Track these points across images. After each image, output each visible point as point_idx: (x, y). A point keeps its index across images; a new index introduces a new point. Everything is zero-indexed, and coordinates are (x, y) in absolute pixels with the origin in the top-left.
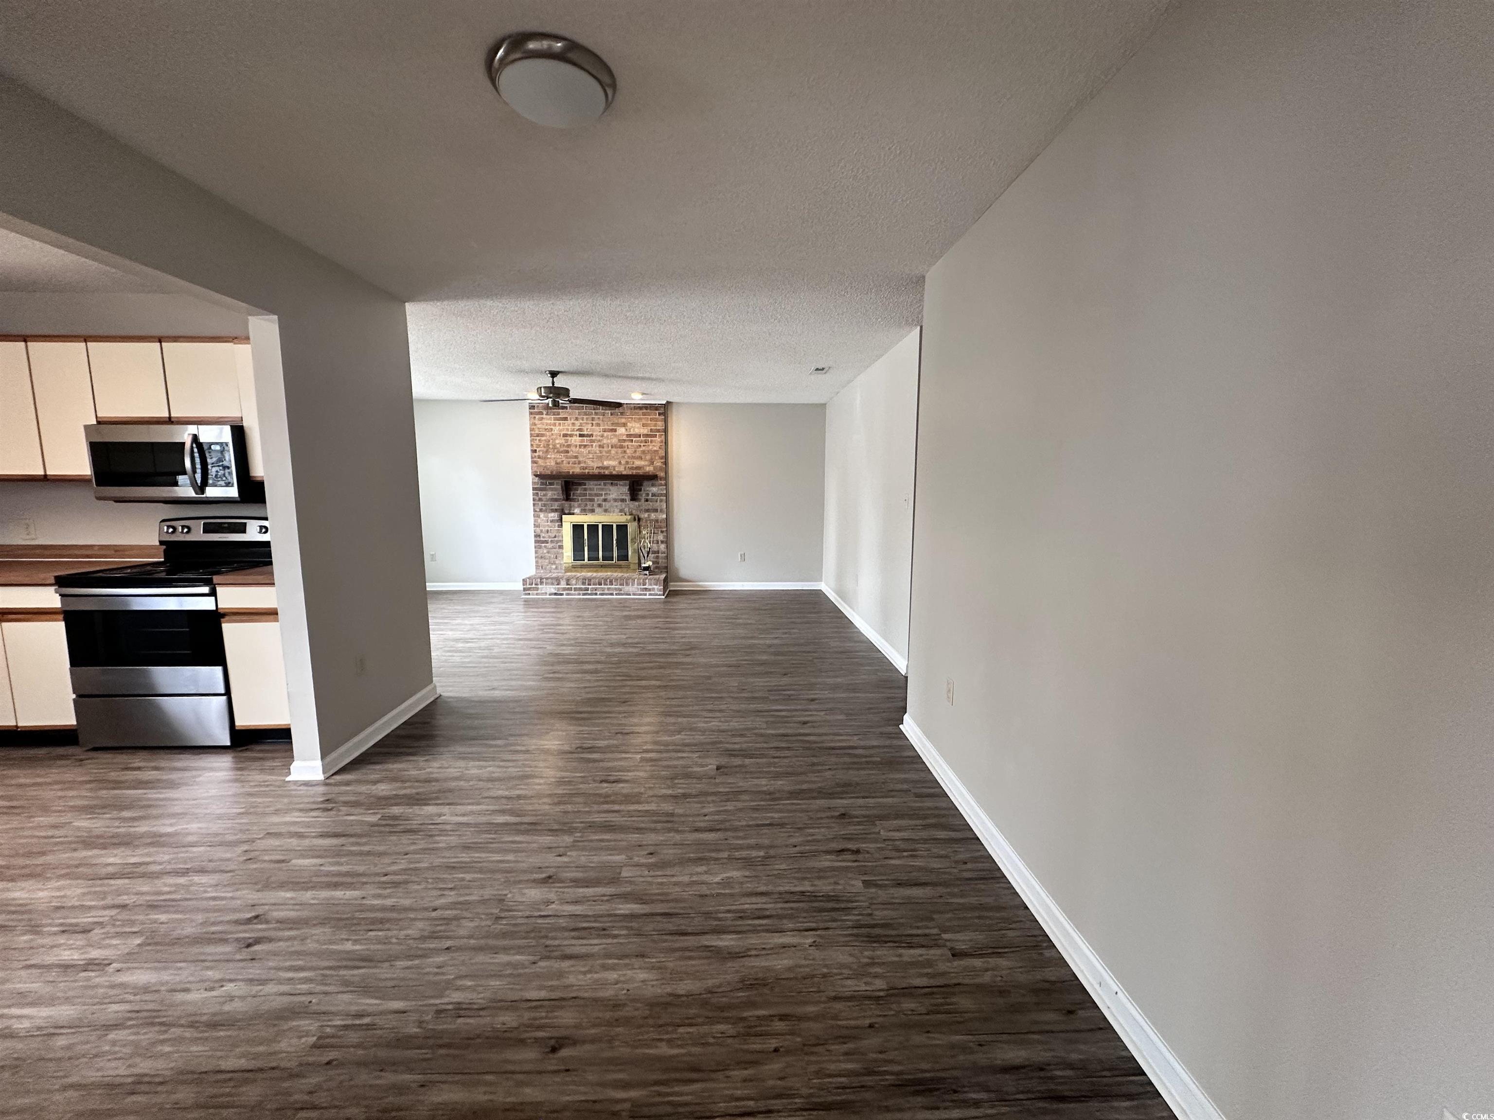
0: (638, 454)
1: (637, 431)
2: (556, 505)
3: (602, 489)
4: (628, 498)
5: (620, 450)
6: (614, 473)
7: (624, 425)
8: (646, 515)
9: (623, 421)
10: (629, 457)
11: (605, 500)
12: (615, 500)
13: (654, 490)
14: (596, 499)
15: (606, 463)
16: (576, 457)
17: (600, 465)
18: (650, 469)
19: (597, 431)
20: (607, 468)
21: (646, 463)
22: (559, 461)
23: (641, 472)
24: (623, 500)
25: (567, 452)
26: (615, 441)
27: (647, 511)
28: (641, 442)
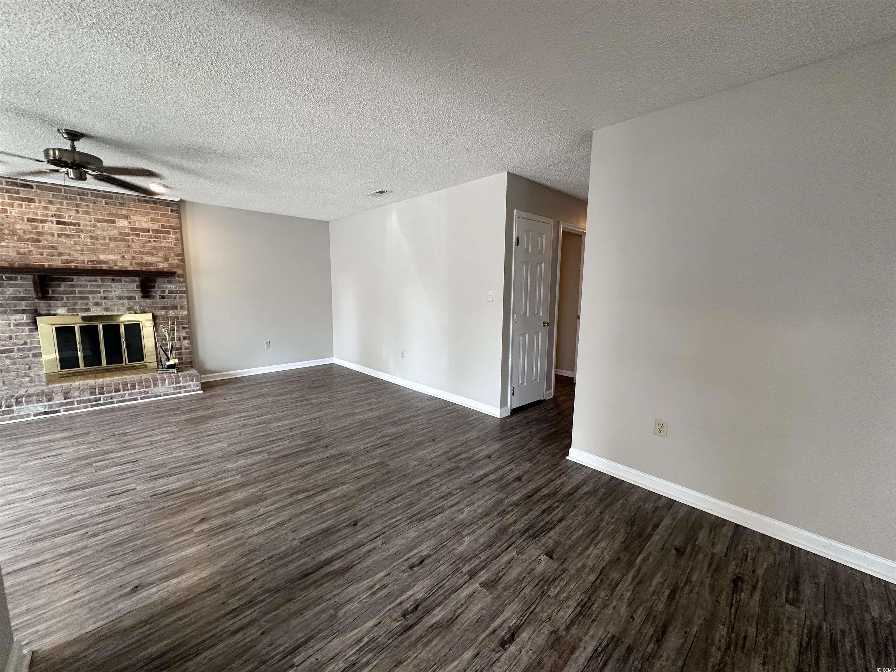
0: (147, 250)
1: (144, 225)
2: (23, 305)
3: (98, 286)
4: (138, 295)
5: (122, 244)
6: (116, 268)
7: (126, 217)
8: (163, 312)
9: (124, 212)
10: (135, 252)
11: (105, 298)
12: (120, 298)
13: (172, 287)
14: (90, 296)
15: (102, 257)
16: (53, 247)
17: (94, 258)
18: (164, 266)
19: (85, 221)
20: (105, 262)
21: (159, 259)
23: (153, 268)
24: (130, 298)
25: (37, 241)
26: (114, 233)
27: (164, 308)
28: (151, 237)
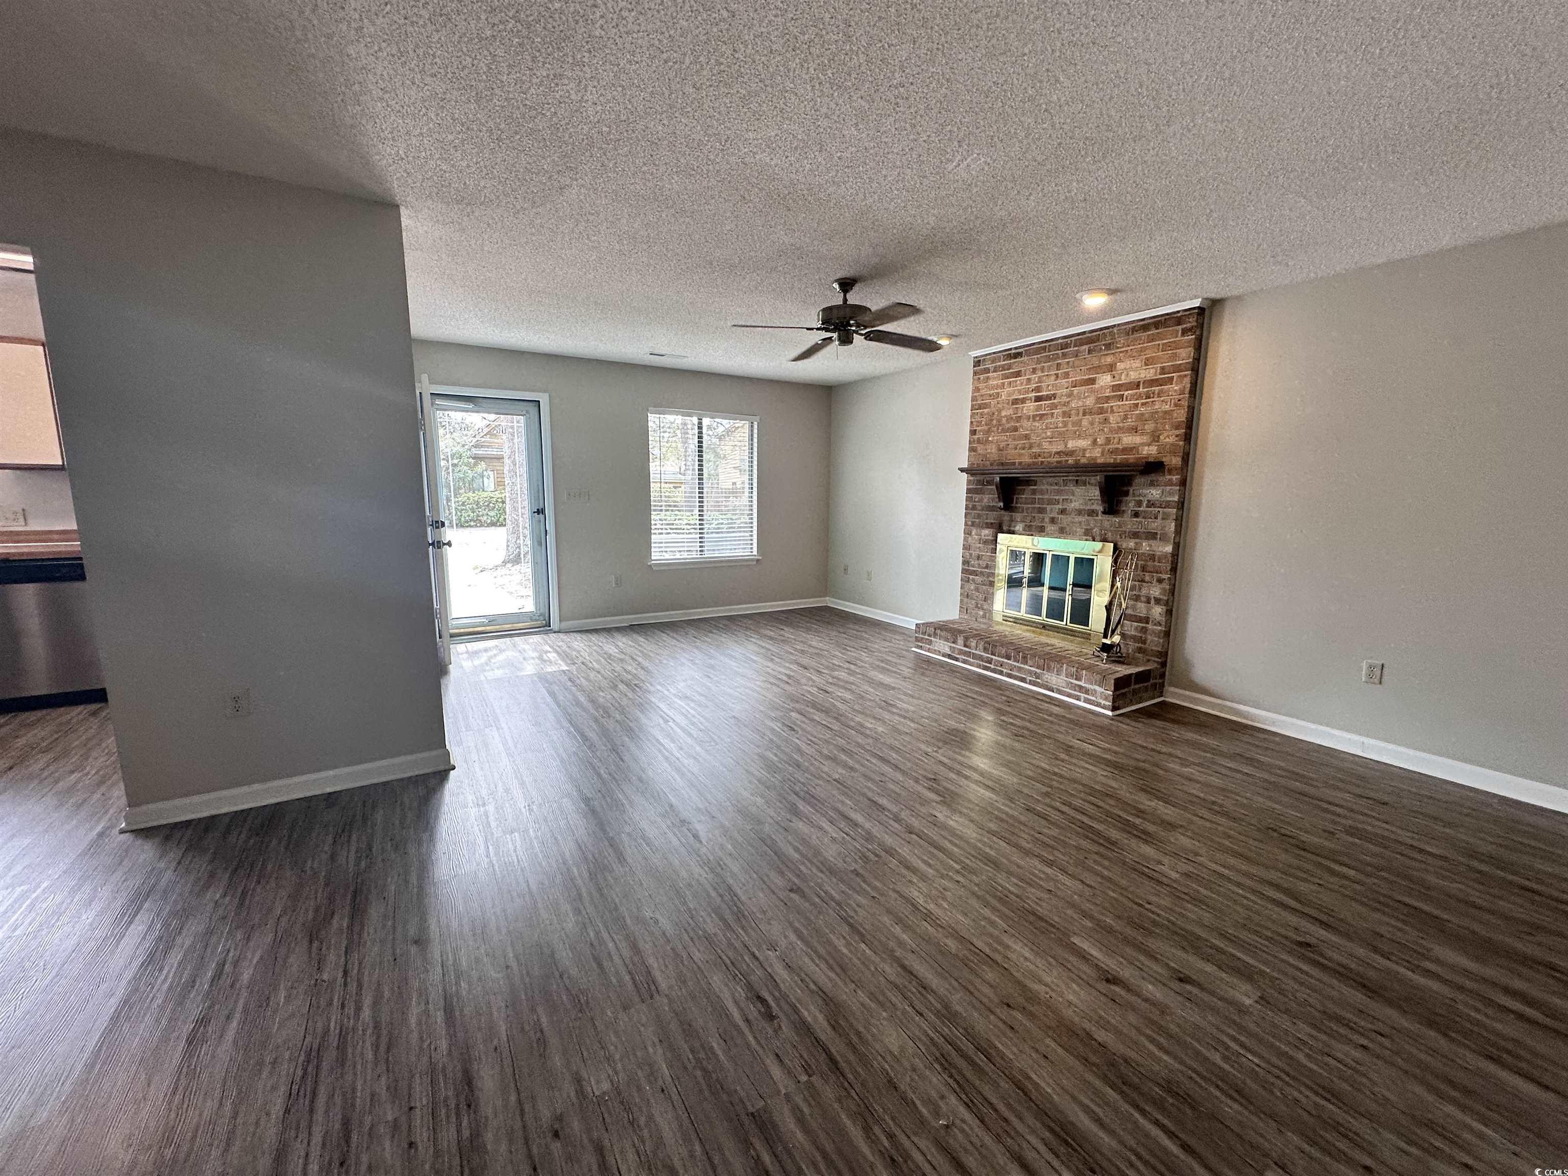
0: (1130, 422)
1: (1133, 376)
2: (992, 517)
3: (1059, 492)
4: (1100, 508)
5: (1098, 418)
6: (1083, 461)
7: (1111, 368)
8: (1132, 544)
9: (1109, 360)
10: (1111, 431)
11: (1063, 512)
12: (1080, 512)
13: (1155, 493)
14: (1049, 507)
15: (1071, 444)
16: (1027, 437)
17: (1061, 448)
18: (1150, 451)
19: (1062, 387)
20: (1071, 453)
21: (1145, 439)
22: (1002, 445)
23: (1131, 458)
24: (1092, 513)
25: (1016, 429)
26: (1090, 402)
27: (1135, 535)
28: (1140, 397)
